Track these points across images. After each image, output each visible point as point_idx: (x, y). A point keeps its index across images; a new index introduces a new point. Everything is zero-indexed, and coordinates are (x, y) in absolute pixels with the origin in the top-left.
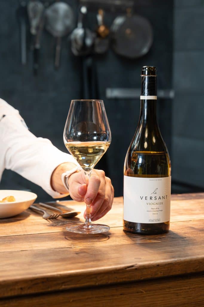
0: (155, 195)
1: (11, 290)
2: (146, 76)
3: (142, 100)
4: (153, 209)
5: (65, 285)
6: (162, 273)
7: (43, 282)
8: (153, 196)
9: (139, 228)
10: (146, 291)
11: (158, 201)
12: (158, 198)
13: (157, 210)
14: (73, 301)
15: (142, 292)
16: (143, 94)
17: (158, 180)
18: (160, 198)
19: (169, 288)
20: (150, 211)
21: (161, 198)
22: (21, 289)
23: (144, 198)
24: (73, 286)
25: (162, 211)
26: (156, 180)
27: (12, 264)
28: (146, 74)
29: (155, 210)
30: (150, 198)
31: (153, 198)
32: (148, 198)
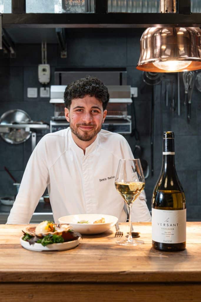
0: (167, 223)
1: (39, 278)
2: (166, 139)
3: (164, 155)
4: (166, 233)
5: (75, 279)
6: (147, 279)
7: (60, 275)
8: (166, 223)
9: (161, 246)
10: (136, 290)
11: (169, 227)
12: (169, 225)
13: (169, 233)
14: (82, 291)
15: (132, 291)
16: (164, 151)
17: (170, 212)
18: (171, 225)
19: (155, 290)
20: (164, 234)
21: (173, 225)
22: (46, 278)
23: (160, 224)
24: (80, 280)
25: (173, 234)
26: (168, 212)
27: (52, 262)
28: (166, 137)
29: (168, 234)
30: (164, 225)
31: (166, 225)
32: (163, 225)
